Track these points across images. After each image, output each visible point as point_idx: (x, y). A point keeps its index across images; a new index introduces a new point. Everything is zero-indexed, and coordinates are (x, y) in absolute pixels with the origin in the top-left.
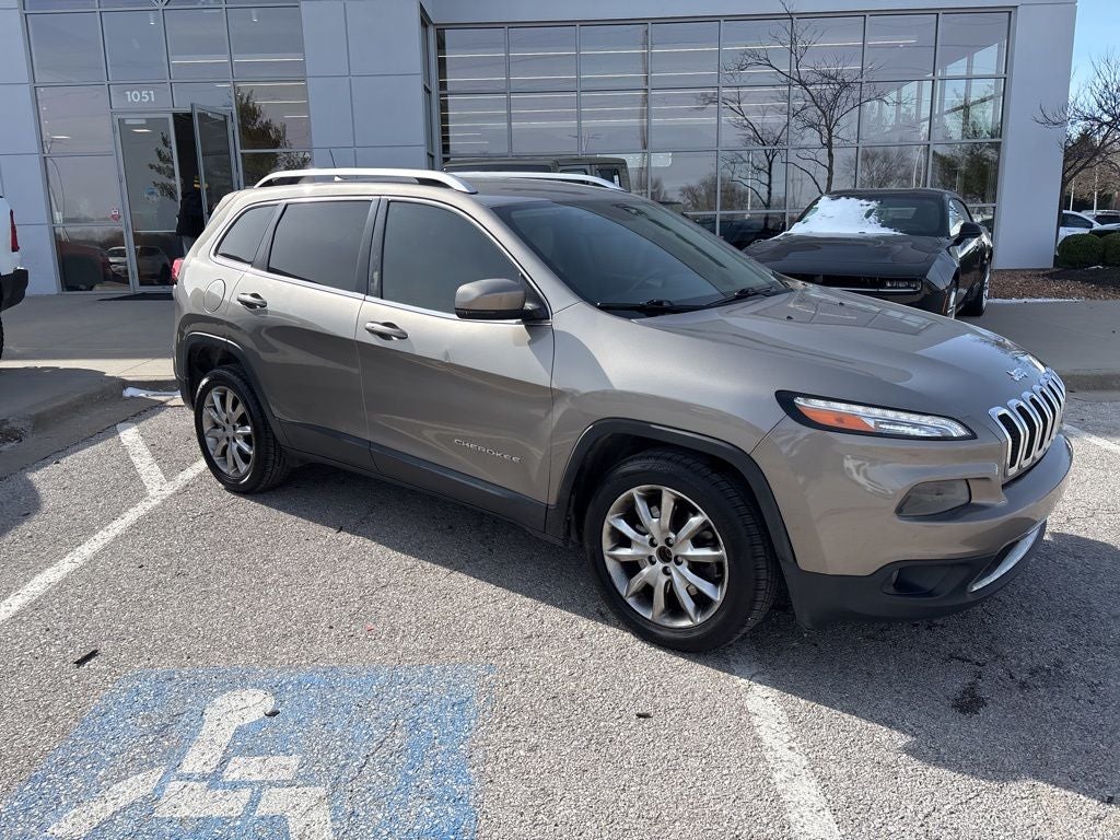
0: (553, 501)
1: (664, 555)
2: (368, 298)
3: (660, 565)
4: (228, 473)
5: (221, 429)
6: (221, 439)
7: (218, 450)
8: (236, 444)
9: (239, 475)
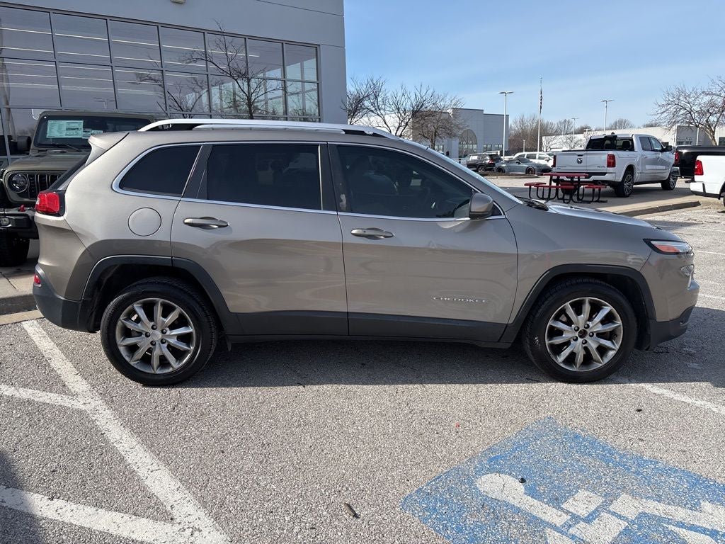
0: (510, 322)
1: (583, 334)
2: (339, 213)
3: (580, 340)
4: (153, 372)
5: (144, 336)
6: (144, 344)
7: (139, 354)
8: (166, 345)
9: (171, 369)
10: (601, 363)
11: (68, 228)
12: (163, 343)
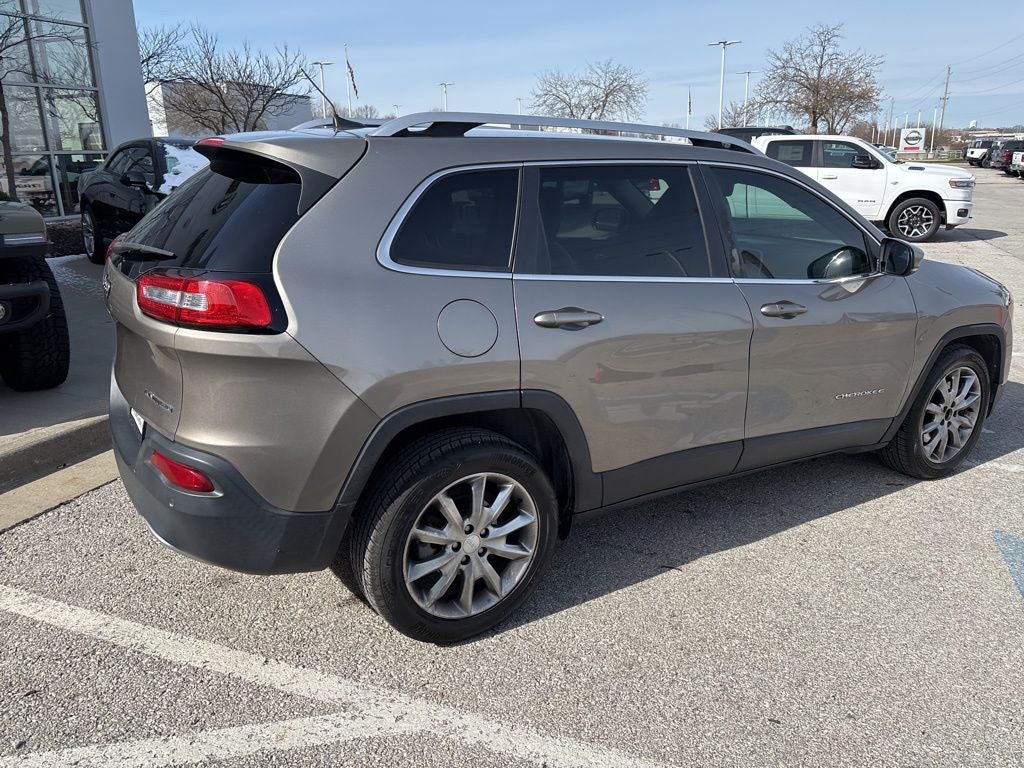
0: (897, 414)
1: (949, 415)
2: (736, 281)
3: (946, 423)
4: (466, 615)
5: (449, 550)
6: (448, 565)
7: (438, 589)
8: (485, 557)
9: (494, 600)
10: (958, 447)
11: (306, 357)
12: (481, 555)
